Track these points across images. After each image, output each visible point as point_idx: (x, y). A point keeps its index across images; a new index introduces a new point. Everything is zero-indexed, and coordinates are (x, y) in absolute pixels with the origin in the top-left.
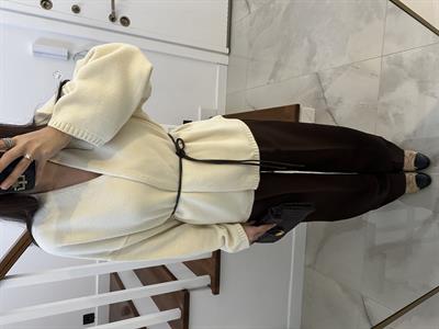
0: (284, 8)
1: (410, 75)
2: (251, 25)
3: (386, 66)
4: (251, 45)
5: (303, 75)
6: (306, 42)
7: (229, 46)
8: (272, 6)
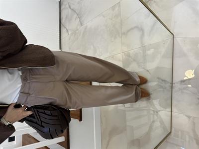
1: (134, 60)
2: (69, 39)
3: (124, 57)
6: (92, 47)
8: (77, 31)
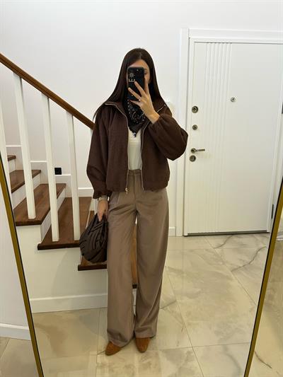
0: (220, 272)
2: (207, 250)
4: (192, 251)
5: (174, 291)
7: (190, 235)
8: (221, 263)
